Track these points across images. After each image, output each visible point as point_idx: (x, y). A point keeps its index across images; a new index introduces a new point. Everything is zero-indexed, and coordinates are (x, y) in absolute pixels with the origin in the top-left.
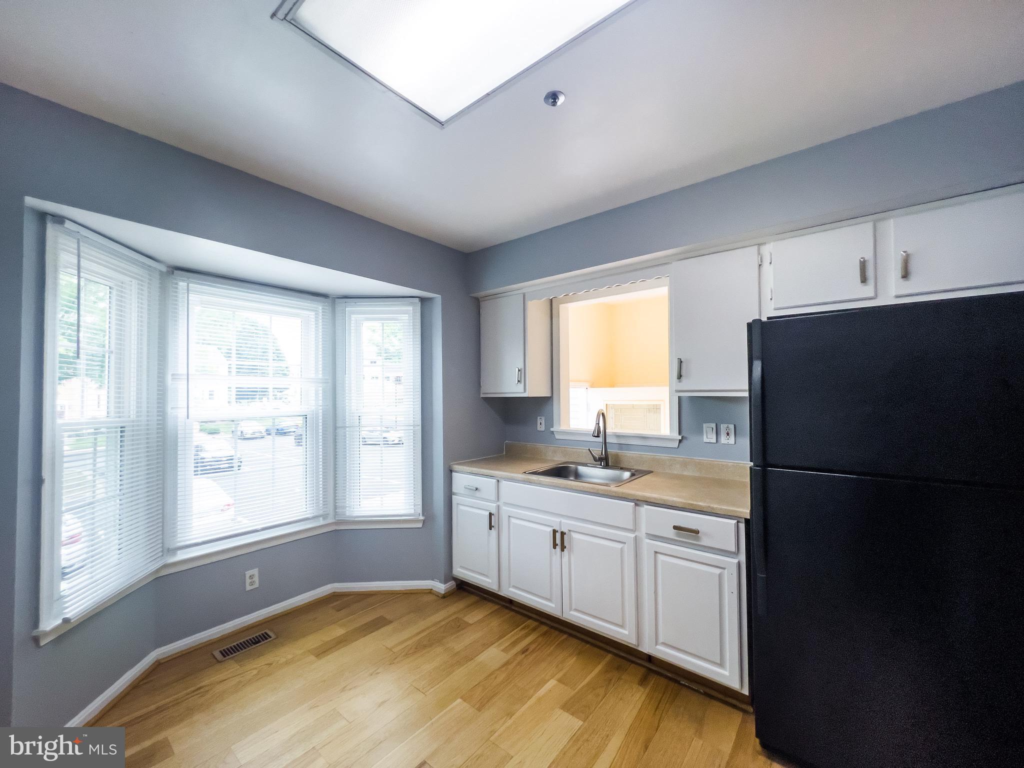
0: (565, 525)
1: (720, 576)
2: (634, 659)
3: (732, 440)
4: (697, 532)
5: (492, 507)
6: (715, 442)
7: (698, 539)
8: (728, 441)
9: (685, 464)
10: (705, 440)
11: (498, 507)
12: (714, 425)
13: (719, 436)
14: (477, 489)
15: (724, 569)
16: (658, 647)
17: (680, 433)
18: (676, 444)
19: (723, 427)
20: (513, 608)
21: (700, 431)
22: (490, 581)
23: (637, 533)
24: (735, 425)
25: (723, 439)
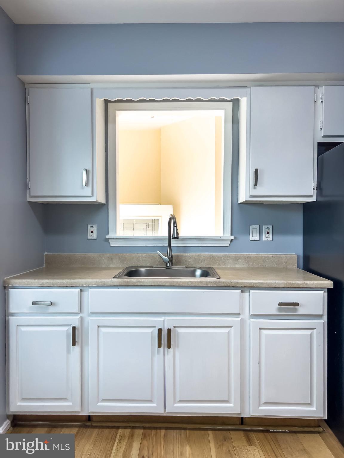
0: (170, 322)
1: (311, 335)
2: (230, 427)
3: (270, 238)
4: (297, 304)
5: (75, 321)
6: (259, 240)
7: (296, 310)
8: (268, 238)
9: (236, 259)
10: (251, 239)
11: (81, 319)
12: (257, 227)
13: (261, 236)
14: (51, 303)
15: (313, 329)
16: (261, 408)
17: (231, 235)
18: (227, 244)
19: (264, 227)
20: (94, 425)
21: (247, 232)
22: (70, 404)
23: (241, 316)
24: (273, 226)
25: (265, 238)
